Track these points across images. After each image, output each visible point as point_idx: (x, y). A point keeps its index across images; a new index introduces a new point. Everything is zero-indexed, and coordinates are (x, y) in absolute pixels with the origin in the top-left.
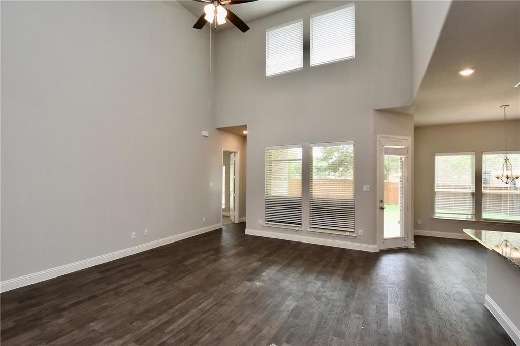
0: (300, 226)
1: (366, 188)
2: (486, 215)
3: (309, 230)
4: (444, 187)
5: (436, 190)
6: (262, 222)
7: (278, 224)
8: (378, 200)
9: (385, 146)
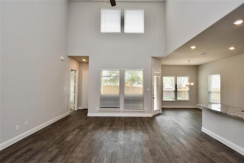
0: (119, 109)
1: (148, 89)
2: (179, 99)
3: (123, 110)
4: (166, 89)
5: (163, 90)
6: (98, 108)
7: (107, 109)
8: (152, 95)
9: (155, 72)
